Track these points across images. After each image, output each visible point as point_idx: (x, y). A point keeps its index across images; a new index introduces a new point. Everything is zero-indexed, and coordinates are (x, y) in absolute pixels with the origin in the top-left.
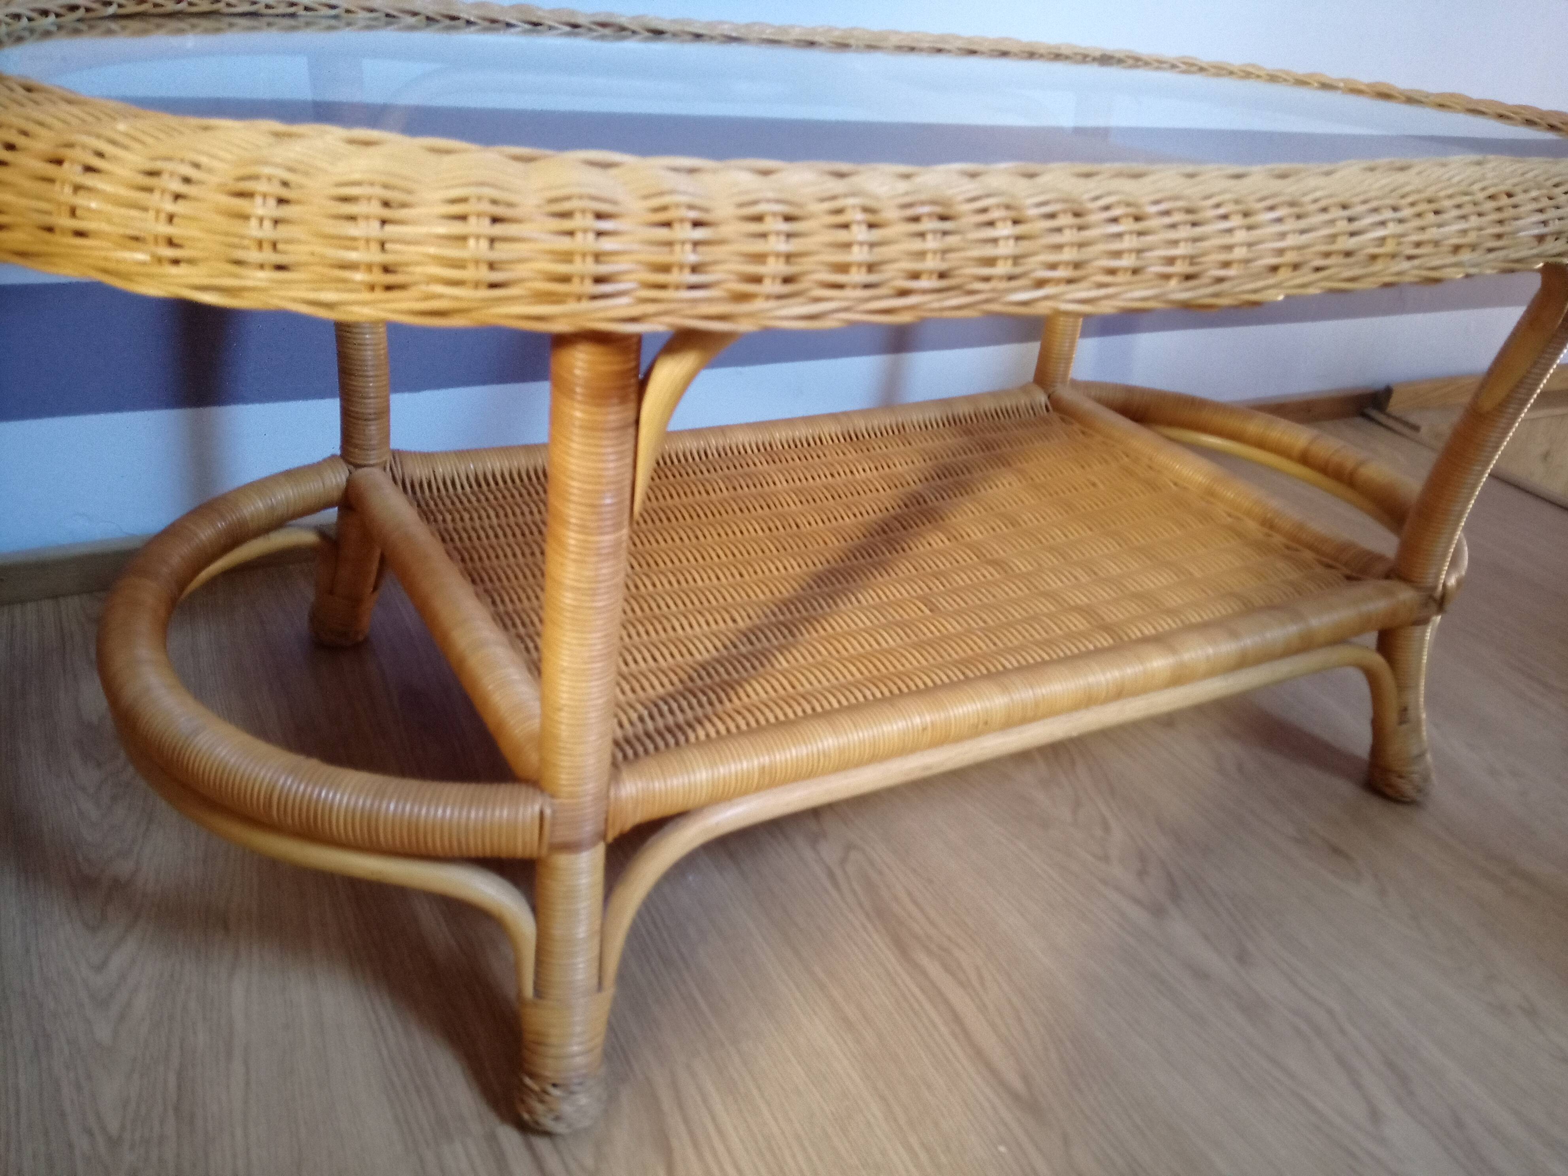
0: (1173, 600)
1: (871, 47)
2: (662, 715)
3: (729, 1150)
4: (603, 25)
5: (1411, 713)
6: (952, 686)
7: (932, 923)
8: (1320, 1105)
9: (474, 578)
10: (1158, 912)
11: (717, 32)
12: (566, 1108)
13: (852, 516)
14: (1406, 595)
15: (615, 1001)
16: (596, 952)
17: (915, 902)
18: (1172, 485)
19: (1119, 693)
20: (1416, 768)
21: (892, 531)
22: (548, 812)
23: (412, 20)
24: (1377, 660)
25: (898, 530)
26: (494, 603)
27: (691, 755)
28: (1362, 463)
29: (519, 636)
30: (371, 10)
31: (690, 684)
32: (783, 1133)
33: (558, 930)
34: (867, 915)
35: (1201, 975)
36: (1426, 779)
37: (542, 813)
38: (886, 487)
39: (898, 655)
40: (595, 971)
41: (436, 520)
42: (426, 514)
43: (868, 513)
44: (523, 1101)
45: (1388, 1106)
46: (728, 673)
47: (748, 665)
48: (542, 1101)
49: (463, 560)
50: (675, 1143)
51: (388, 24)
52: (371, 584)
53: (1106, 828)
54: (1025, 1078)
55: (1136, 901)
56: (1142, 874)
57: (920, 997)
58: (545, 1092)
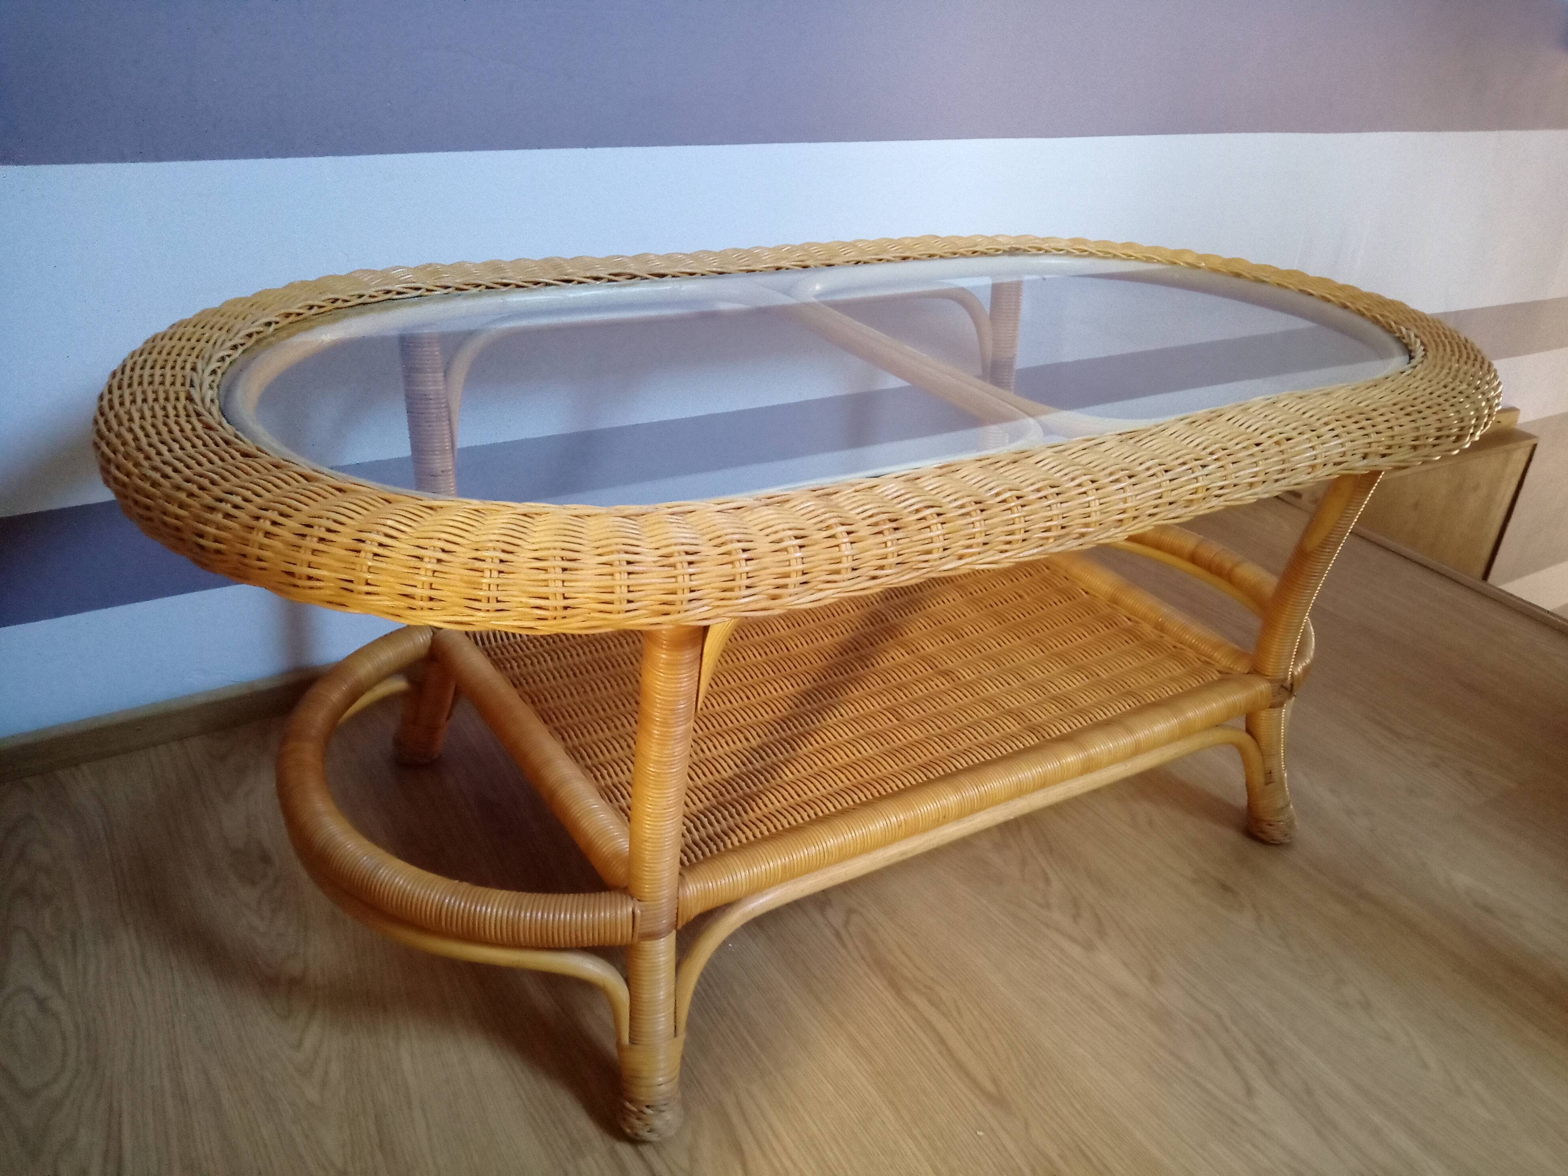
0: (1083, 702)
2: (704, 827)
5: (1276, 776)
6: (918, 787)
7: (919, 969)
8: (1209, 1086)
9: (546, 718)
10: (1089, 947)
12: (657, 1123)
13: (829, 637)
14: (1262, 687)
15: (686, 1044)
16: (672, 1009)
17: (904, 953)
18: (1083, 593)
19: (1044, 784)
20: (1281, 818)
21: (862, 648)
22: (638, 912)
24: (1245, 738)
25: (867, 647)
26: (563, 738)
27: (732, 861)
28: (1238, 564)
29: (587, 767)
31: (721, 799)
33: (645, 996)
34: (868, 965)
35: (1121, 994)
36: (1290, 825)
37: (633, 913)
38: (855, 608)
39: (875, 762)
40: (672, 1023)
41: (505, 668)
42: (497, 663)
43: (842, 633)
44: (624, 1119)
45: (1259, 1083)
46: (749, 787)
47: (762, 778)
48: (638, 1119)
49: (533, 702)
50: (745, 1146)
52: (446, 714)
53: (1047, 881)
54: (994, 1081)
55: (1072, 939)
56: (1076, 917)
57: (914, 1026)
58: (642, 1112)
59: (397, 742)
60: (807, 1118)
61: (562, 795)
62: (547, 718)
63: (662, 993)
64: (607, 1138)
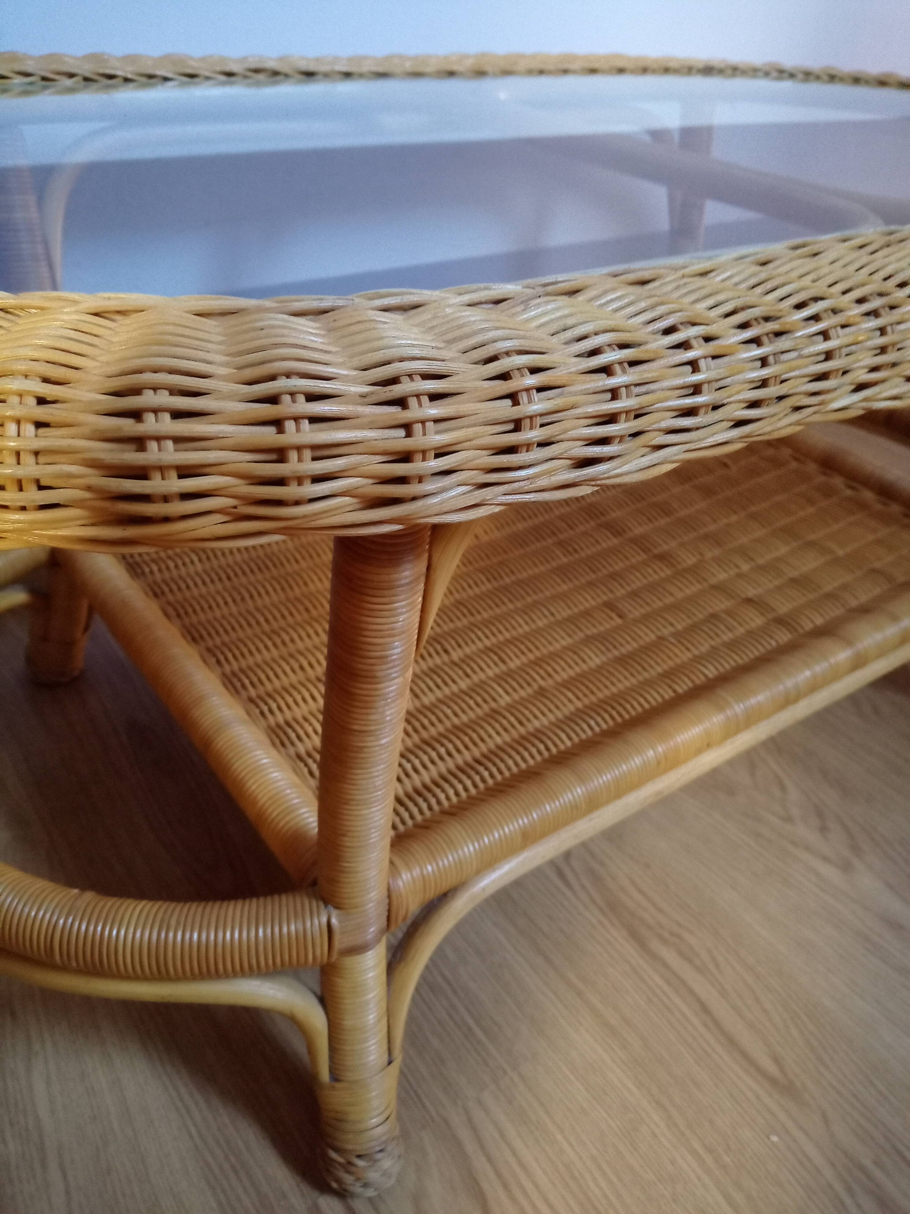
0: (829, 583)
1: (507, 73)
3: (536, 1186)
4: (257, 71)
7: (660, 911)
10: (846, 867)
11: (366, 68)
12: (372, 1174)
16: (386, 1032)
17: (641, 892)
22: (335, 922)
23: (68, 82)
26: (218, 662)
29: (251, 700)
30: (27, 75)
32: (581, 1158)
34: (601, 910)
37: (329, 924)
40: (386, 1048)
41: (143, 573)
44: (328, 1170)
48: (347, 1171)
50: (485, 1186)
51: (45, 88)
52: (82, 625)
53: (783, 788)
54: (777, 1060)
55: (825, 859)
56: (823, 829)
57: (666, 987)
58: (350, 1163)
59: (30, 660)
60: (559, 1137)
61: (221, 744)
62: (196, 635)
63: (371, 1017)
64: (306, 1189)
